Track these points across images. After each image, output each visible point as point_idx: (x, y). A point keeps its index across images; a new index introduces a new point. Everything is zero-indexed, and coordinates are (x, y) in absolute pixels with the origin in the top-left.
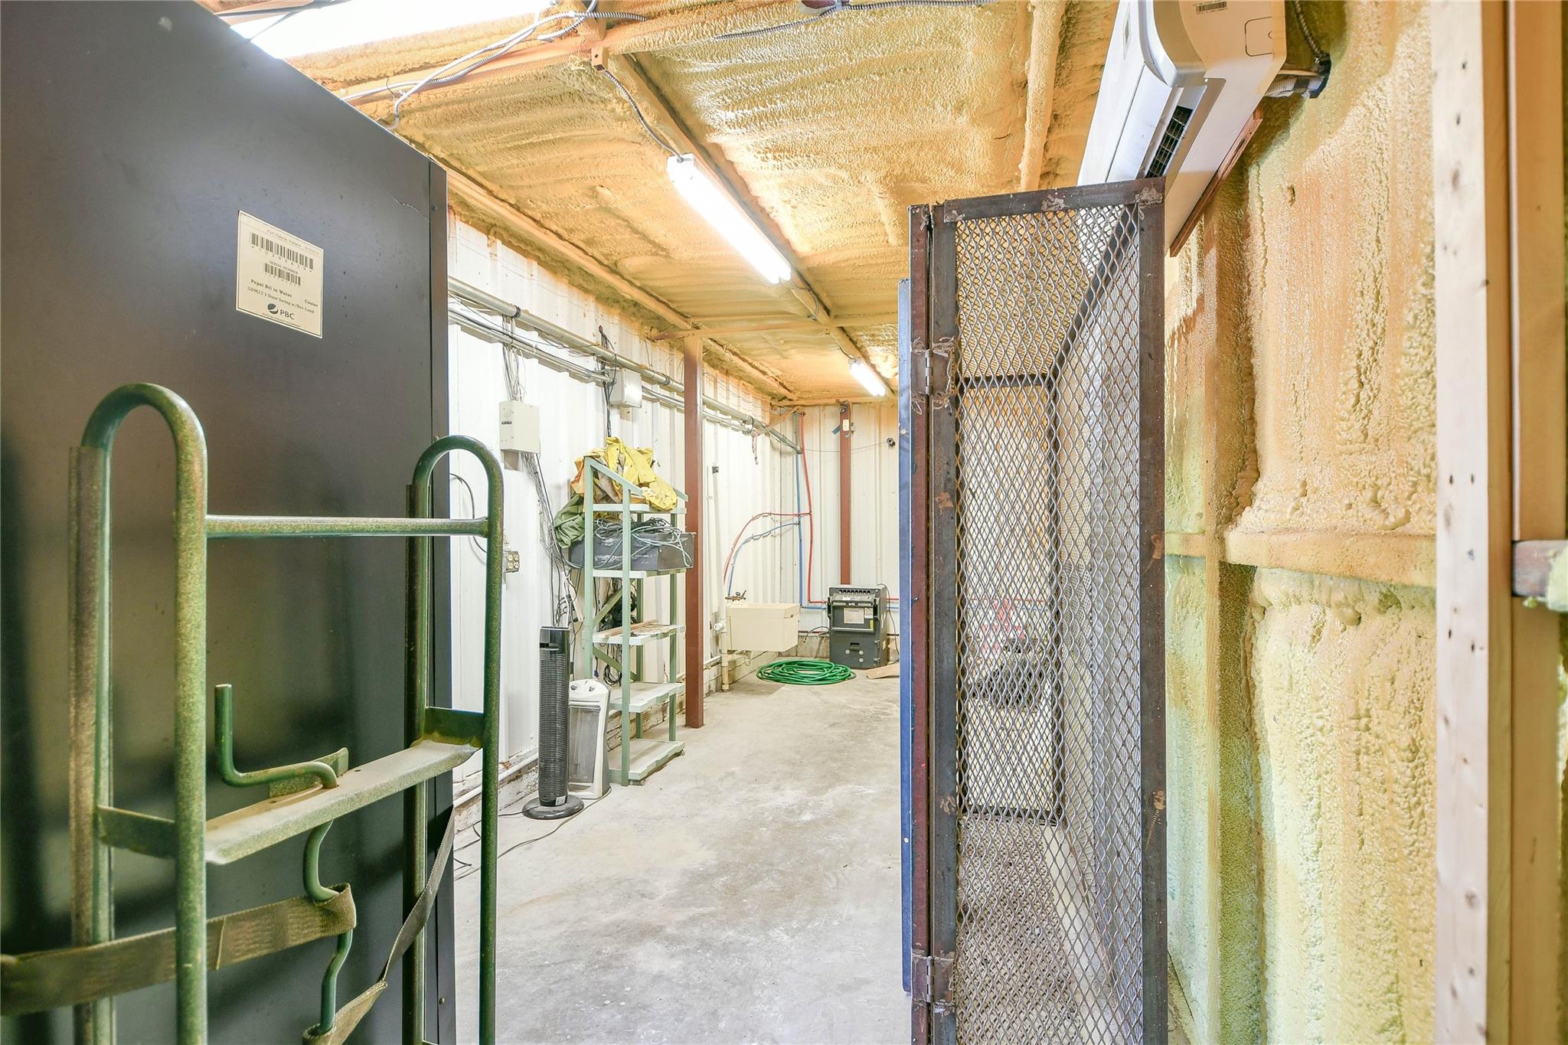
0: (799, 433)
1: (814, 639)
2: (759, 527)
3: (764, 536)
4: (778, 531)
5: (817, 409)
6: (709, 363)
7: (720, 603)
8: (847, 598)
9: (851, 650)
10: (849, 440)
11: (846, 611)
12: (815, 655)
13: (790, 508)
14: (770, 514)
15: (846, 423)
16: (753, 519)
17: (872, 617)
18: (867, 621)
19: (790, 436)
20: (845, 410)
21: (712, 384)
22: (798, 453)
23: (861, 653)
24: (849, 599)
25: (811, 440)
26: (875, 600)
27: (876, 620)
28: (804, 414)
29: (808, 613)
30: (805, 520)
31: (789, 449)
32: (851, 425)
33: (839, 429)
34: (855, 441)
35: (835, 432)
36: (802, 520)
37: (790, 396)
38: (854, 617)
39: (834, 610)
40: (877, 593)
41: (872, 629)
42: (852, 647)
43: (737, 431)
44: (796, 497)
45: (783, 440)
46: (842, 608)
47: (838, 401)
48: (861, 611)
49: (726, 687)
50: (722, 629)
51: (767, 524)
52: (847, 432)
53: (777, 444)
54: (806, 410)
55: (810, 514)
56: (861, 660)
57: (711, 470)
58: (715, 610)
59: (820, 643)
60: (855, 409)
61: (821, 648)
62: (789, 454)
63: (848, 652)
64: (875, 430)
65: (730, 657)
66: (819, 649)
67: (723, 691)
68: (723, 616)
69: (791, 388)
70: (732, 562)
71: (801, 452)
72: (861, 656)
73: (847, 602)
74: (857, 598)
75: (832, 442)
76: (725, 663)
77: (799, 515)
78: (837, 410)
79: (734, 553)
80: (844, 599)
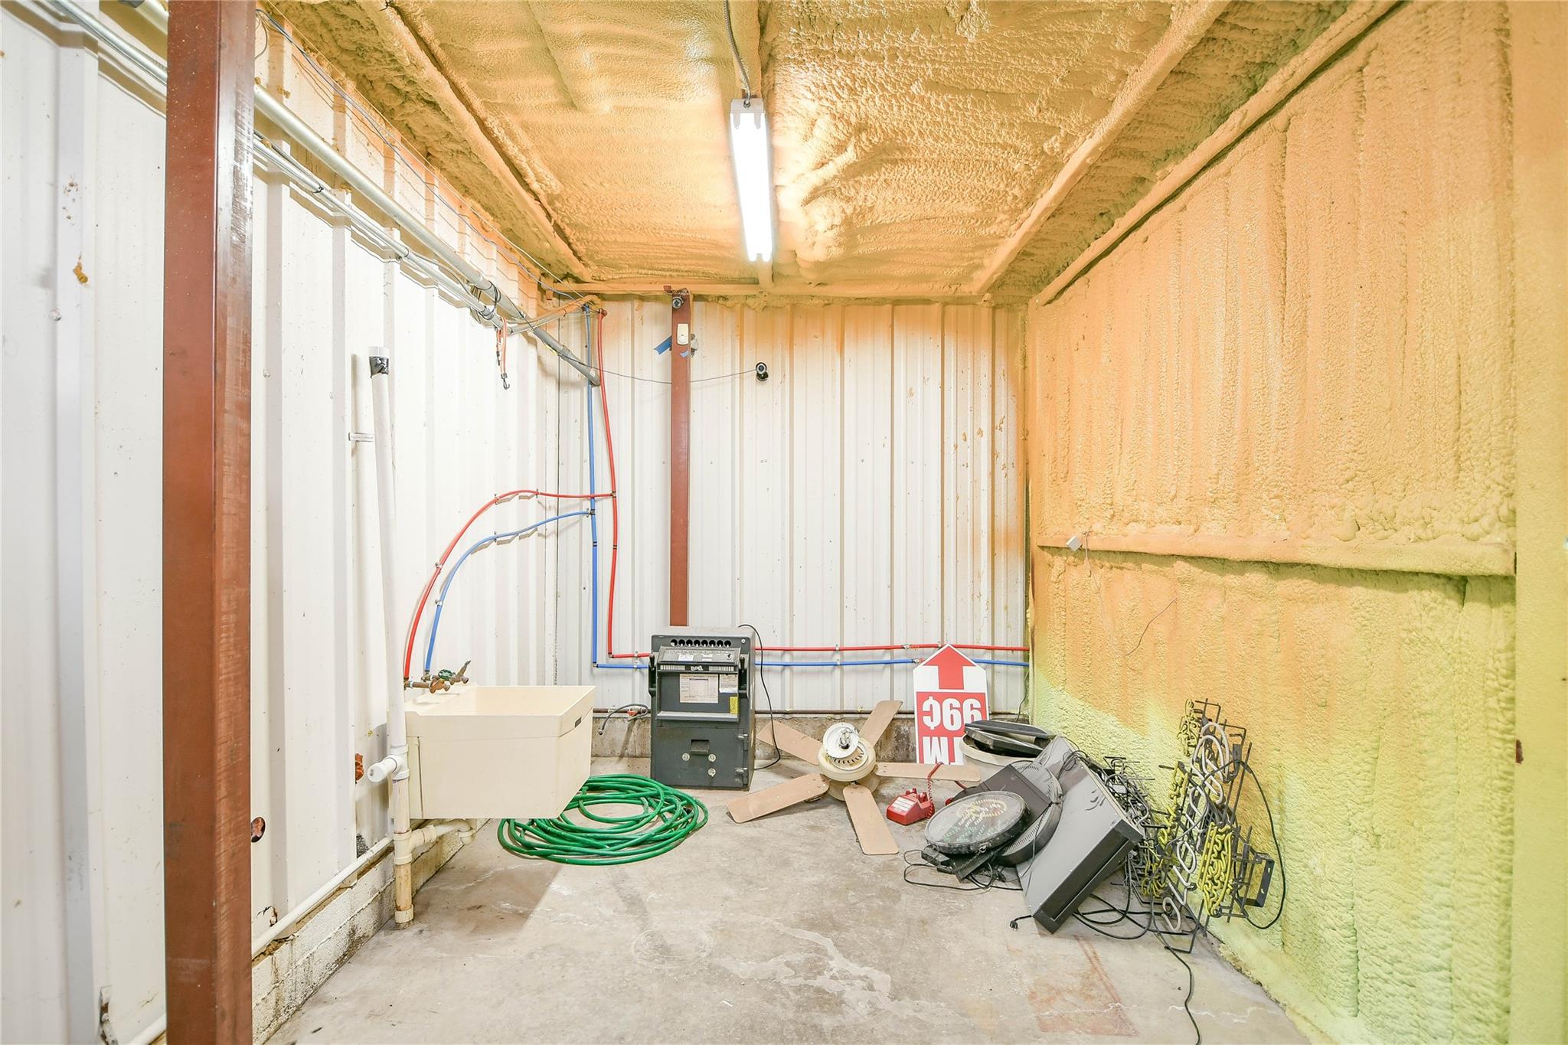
0: (594, 344)
1: (618, 723)
2: (512, 516)
3: (522, 534)
4: (552, 526)
5: (626, 307)
6: (360, 87)
7: (393, 704)
8: (687, 655)
9: (692, 754)
10: (686, 360)
11: (684, 680)
12: (618, 751)
13: (576, 483)
14: (537, 494)
15: (683, 330)
16: (496, 501)
17: (735, 690)
18: (724, 698)
19: (577, 350)
20: (681, 306)
21: (381, 160)
22: (592, 383)
23: (712, 758)
24: (689, 658)
25: (616, 358)
26: (742, 661)
27: (743, 697)
28: (604, 314)
29: (607, 675)
30: (604, 507)
31: (575, 375)
32: (692, 337)
33: (669, 344)
34: (699, 368)
35: (661, 349)
36: (598, 505)
37: (578, 269)
38: (697, 690)
39: (661, 679)
40: (746, 645)
41: (733, 715)
42: (695, 749)
43: (458, 305)
44: (587, 465)
45: (563, 355)
46: (677, 674)
47: (669, 290)
48: (713, 681)
49: (404, 916)
50: (395, 771)
51: (533, 511)
52: (685, 347)
53: (551, 359)
54: (608, 307)
55: (613, 495)
56: (712, 772)
57: (365, 368)
58: (377, 722)
59: (630, 730)
60: (697, 307)
61: (631, 739)
62: (574, 385)
63: (686, 757)
64: (733, 347)
65: (419, 838)
66: (627, 742)
67: (397, 927)
68: (398, 736)
69: (581, 248)
70: (435, 594)
71: (596, 383)
72: (712, 766)
73: (688, 665)
74: (708, 655)
75: (655, 367)
76: (403, 856)
77: (592, 498)
78: (664, 310)
79: (440, 575)
80: (682, 658)
